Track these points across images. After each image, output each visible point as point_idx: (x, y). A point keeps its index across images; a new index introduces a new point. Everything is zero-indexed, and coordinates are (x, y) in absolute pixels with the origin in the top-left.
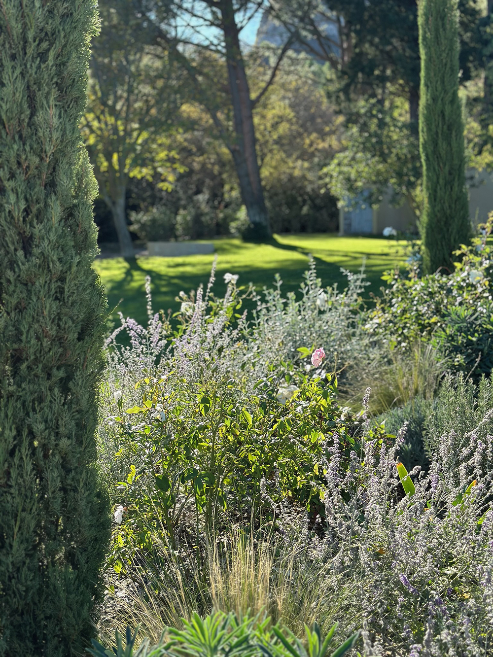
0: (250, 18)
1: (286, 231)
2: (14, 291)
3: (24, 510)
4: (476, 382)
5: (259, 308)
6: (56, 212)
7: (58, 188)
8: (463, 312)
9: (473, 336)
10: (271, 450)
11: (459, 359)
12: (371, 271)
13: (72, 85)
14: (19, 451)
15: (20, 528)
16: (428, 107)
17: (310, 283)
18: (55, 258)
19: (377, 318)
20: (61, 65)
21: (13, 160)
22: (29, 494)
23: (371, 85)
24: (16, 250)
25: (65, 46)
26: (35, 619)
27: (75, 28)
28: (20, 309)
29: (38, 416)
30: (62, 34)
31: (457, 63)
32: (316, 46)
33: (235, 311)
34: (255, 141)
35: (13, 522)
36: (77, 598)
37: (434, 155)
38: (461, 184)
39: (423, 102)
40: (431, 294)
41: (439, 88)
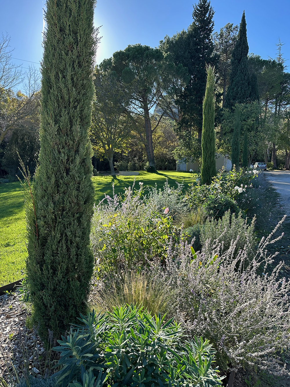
0: (152, 106)
1: (160, 169)
2: (62, 187)
3: (62, 262)
4: (217, 220)
5: (150, 193)
6: (78, 160)
7: (79, 152)
8: (213, 197)
9: (216, 205)
10: (150, 241)
11: (212, 212)
12: (185, 182)
13: (86, 118)
14: (62, 241)
15: (61, 268)
16: (204, 133)
17: (166, 186)
18: (77, 176)
19: (186, 197)
20: (82, 111)
21: (64, 142)
22: (64, 256)
23: (187, 127)
24: (63, 173)
25: (83, 104)
26: (65, 299)
27: (87, 98)
28: (64, 193)
29: (69, 230)
30: (83, 100)
31: (214, 120)
32: (171, 115)
33: (142, 194)
34: (152, 142)
35: (58, 266)
36: (80, 292)
37: (206, 148)
38: (214, 157)
39: (203, 131)
40: (203, 191)
41: (208, 128)
